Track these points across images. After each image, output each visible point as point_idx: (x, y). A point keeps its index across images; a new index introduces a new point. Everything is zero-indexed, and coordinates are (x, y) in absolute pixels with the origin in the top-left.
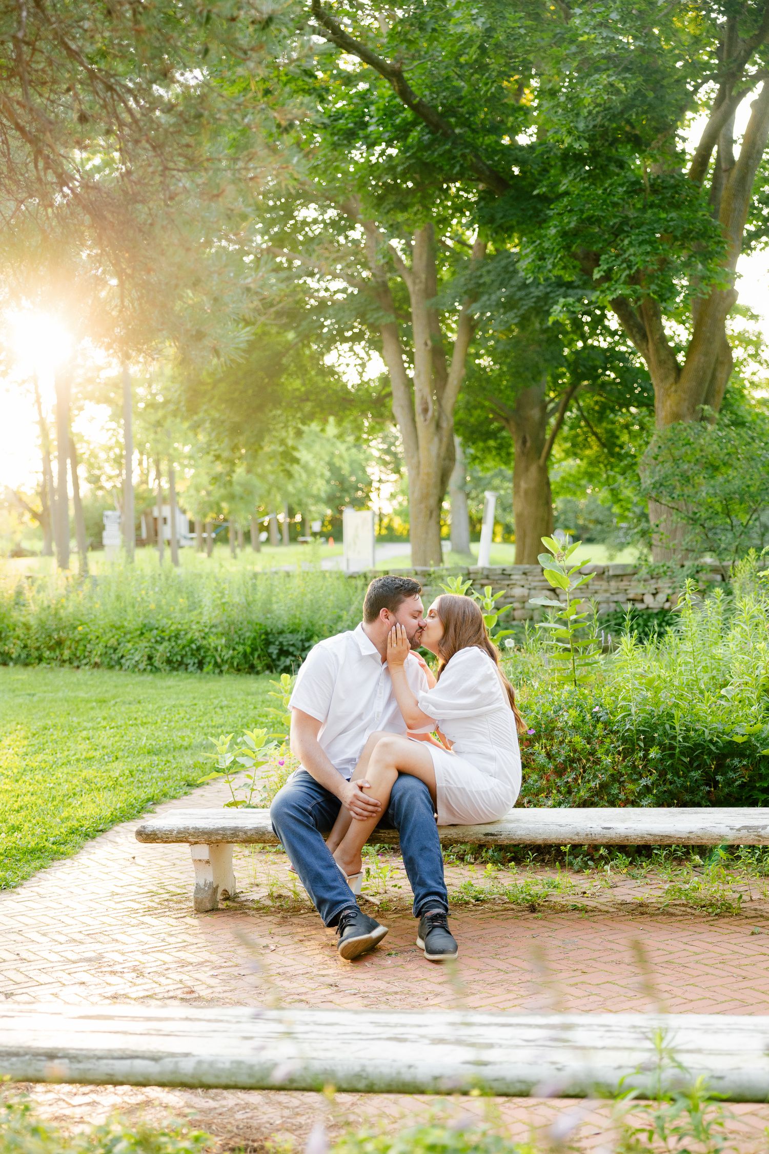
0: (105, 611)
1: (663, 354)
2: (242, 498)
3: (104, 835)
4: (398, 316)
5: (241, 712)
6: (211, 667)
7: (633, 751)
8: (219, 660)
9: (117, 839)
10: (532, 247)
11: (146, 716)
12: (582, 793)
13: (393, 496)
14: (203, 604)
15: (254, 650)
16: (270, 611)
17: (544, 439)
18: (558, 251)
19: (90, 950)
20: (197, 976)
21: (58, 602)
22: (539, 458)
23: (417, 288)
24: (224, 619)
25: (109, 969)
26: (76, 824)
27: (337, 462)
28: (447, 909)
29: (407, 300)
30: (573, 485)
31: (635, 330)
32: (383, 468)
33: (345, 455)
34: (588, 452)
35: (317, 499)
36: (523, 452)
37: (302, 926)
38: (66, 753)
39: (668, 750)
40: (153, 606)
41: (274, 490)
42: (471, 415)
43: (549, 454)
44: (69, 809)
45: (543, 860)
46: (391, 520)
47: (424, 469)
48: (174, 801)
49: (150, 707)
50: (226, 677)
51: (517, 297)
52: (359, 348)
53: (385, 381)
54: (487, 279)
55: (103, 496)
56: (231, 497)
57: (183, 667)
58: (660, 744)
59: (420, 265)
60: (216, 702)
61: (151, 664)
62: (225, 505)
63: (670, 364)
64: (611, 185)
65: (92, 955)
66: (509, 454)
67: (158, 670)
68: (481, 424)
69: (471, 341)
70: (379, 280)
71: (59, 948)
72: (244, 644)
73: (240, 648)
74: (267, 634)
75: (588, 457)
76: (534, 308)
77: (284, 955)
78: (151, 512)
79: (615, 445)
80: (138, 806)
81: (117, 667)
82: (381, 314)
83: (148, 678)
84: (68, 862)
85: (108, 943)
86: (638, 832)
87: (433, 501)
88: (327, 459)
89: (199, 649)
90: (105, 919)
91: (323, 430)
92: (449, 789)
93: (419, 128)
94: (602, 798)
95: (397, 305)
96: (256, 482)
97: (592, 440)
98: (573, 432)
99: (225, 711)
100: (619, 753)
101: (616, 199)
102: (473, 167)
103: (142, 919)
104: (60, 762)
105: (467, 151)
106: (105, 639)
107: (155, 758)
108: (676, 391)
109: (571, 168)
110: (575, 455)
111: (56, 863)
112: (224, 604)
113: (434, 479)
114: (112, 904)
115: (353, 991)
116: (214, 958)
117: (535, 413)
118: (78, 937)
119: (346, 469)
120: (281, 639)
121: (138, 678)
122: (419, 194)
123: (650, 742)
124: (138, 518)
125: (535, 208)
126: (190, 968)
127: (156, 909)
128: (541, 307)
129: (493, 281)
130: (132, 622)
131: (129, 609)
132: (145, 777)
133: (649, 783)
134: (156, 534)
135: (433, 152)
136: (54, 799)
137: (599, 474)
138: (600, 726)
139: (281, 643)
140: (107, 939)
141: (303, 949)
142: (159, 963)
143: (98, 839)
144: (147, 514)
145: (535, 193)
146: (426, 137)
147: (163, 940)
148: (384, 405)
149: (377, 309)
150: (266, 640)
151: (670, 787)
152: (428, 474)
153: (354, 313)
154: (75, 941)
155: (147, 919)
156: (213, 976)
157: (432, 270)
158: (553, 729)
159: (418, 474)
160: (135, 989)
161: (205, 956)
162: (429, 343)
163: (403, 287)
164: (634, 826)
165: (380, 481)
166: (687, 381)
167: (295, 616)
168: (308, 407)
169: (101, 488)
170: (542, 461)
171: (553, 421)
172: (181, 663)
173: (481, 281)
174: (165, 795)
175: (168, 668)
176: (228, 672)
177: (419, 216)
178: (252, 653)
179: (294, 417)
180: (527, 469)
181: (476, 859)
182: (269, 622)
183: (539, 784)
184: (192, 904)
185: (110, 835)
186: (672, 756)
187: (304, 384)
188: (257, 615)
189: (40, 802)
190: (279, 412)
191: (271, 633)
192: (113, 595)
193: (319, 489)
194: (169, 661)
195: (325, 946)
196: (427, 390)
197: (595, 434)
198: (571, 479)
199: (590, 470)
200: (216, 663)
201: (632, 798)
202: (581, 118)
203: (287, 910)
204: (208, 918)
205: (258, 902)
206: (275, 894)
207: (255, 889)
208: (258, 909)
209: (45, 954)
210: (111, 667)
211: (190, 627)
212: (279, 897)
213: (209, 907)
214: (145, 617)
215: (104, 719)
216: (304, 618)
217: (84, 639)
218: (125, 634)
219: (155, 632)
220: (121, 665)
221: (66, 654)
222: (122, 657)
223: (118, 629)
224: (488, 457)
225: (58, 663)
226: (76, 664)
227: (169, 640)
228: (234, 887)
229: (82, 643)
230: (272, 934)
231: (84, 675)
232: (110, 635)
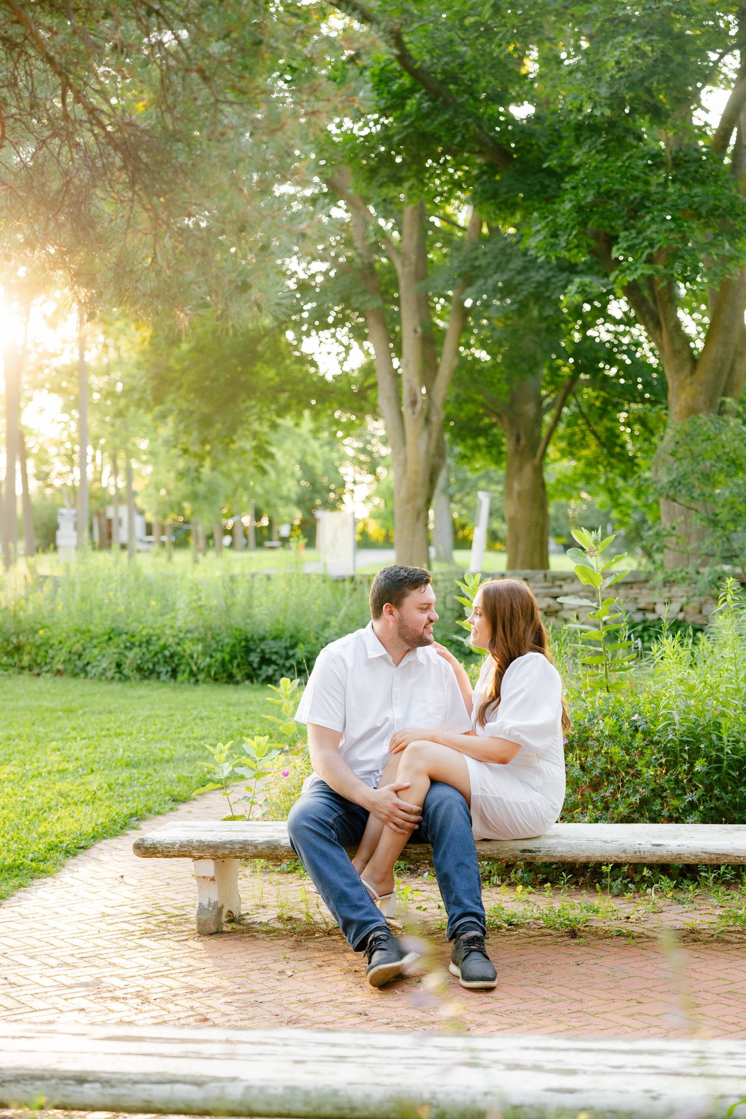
0: (69, 614)
1: (678, 344)
2: (205, 498)
3: (86, 852)
4: (386, 301)
6: (186, 675)
7: (676, 764)
8: (195, 668)
9: (101, 857)
10: (543, 223)
11: (120, 727)
12: (621, 809)
13: (368, 498)
14: (177, 607)
15: (233, 657)
16: (249, 616)
17: (540, 439)
18: (573, 228)
19: (86, 974)
20: (210, 1002)
21: (17, 603)
22: (534, 457)
23: (407, 270)
24: (200, 623)
25: (110, 995)
26: (55, 840)
27: (310, 461)
28: (484, 933)
29: (394, 284)
30: (568, 487)
31: (647, 317)
32: (357, 469)
33: (319, 453)
34: (585, 452)
35: (287, 500)
36: (516, 451)
37: (319, 950)
39: (716, 762)
40: (121, 609)
42: (461, 410)
43: (544, 453)
44: (46, 824)
47: (411, 467)
48: (160, 818)
49: (123, 717)
50: (203, 686)
51: (516, 282)
52: (343, 333)
53: (368, 370)
54: (482, 262)
55: (52, 495)
56: (194, 497)
57: (155, 675)
58: (707, 757)
59: (410, 246)
60: (195, 713)
61: (120, 672)
62: (187, 506)
63: (685, 355)
64: (630, 157)
65: (89, 979)
66: (500, 453)
67: (127, 678)
69: (465, 329)
70: (366, 261)
71: (51, 972)
72: (222, 651)
73: (218, 656)
74: (247, 640)
75: (585, 457)
76: (532, 294)
77: (303, 981)
78: (104, 513)
80: (121, 821)
81: (82, 675)
82: (367, 297)
83: (117, 687)
84: (49, 880)
85: (105, 967)
86: (692, 850)
87: (420, 501)
88: (299, 456)
89: (172, 656)
90: (99, 942)
91: (297, 425)
92: (485, 799)
93: (418, 96)
94: (642, 815)
95: (383, 288)
96: (220, 480)
97: (591, 438)
98: (570, 431)
100: (661, 765)
101: (636, 172)
102: (475, 138)
103: (139, 941)
106: (68, 644)
107: (135, 771)
108: (691, 384)
109: (586, 139)
110: (572, 455)
111: (36, 882)
112: (200, 607)
113: (423, 477)
114: (103, 926)
115: (385, 1021)
116: (225, 983)
117: (530, 409)
118: (71, 960)
119: (318, 469)
120: (263, 646)
121: (104, 687)
123: (695, 753)
124: (91, 520)
125: (542, 184)
126: (200, 994)
127: (154, 931)
128: (542, 293)
129: (489, 264)
130: (98, 626)
131: (96, 612)
132: (127, 791)
133: (695, 798)
134: (110, 536)
135: (432, 122)
137: (598, 476)
139: (263, 651)
140: (103, 963)
141: (324, 975)
142: (165, 988)
143: (80, 857)
144: (100, 515)
145: (545, 165)
146: (425, 106)
147: (166, 964)
149: (364, 292)
150: (246, 647)
151: (718, 803)
152: (415, 472)
153: (338, 296)
154: (67, 964)
155: (145, 942)
156: (227, 1003)
157: (423, 249)
158: (586, 739)
159: (405, 471)
160: (141, 1016)
161: (214, 981)
162: (419, 330)
163: (391, 269)
164: (687, 843)
165: (354, 482)
166: (704, 374)
167: (278, 621)
168: (283, 398)
169: (50, 486)
170: (536, 461)
172: (152, 672)
173: (476, 264)
174: (149, 811)
175: (138, 676)
176: (205, 681)
178: (231, 661)
179: (269, 409)
180: (520, 469)
182: (249, 628)
183: (573, 798)
184: (194, 926)
185: (93, 852)
186: (719, 770)
187: (279, 374)
188: (237, 619)
190: (252, 403)
191: (252, 638)
193: (289, 490)
194: (139, 669)
195: (347, 972)
196: (415, 381)
197: (594, 433)
198: (566, 481)
199: (588, 471)
200: (191, 671)
201: (675, 815)
202: (603, 83)
203: (301, 934)
204: (213, 941)
205: (267, 924)
206: (285, 917)
207: (261, 910)
208: (267, 932)
209: (36, 978)
210: (75, 675)
211: (163, 632)
212: (290, 919)
213: (213, 928)
214: (113, 621)
215: (74, 729)
216: (289, 623)
217: (46, 644)
218: (91, 639)
219: (124, 637)
220: (86, 673)
221: (26, 660)
222: (88, 664)
223: (83, 633)
224: (478, 456)
225: (16, 670)
226: (36, 671)
227: (140, 646)
228: (239, 908)
229: (43, 648)
230: (287, 960)
231: (45, 683)
232: (74, 639)
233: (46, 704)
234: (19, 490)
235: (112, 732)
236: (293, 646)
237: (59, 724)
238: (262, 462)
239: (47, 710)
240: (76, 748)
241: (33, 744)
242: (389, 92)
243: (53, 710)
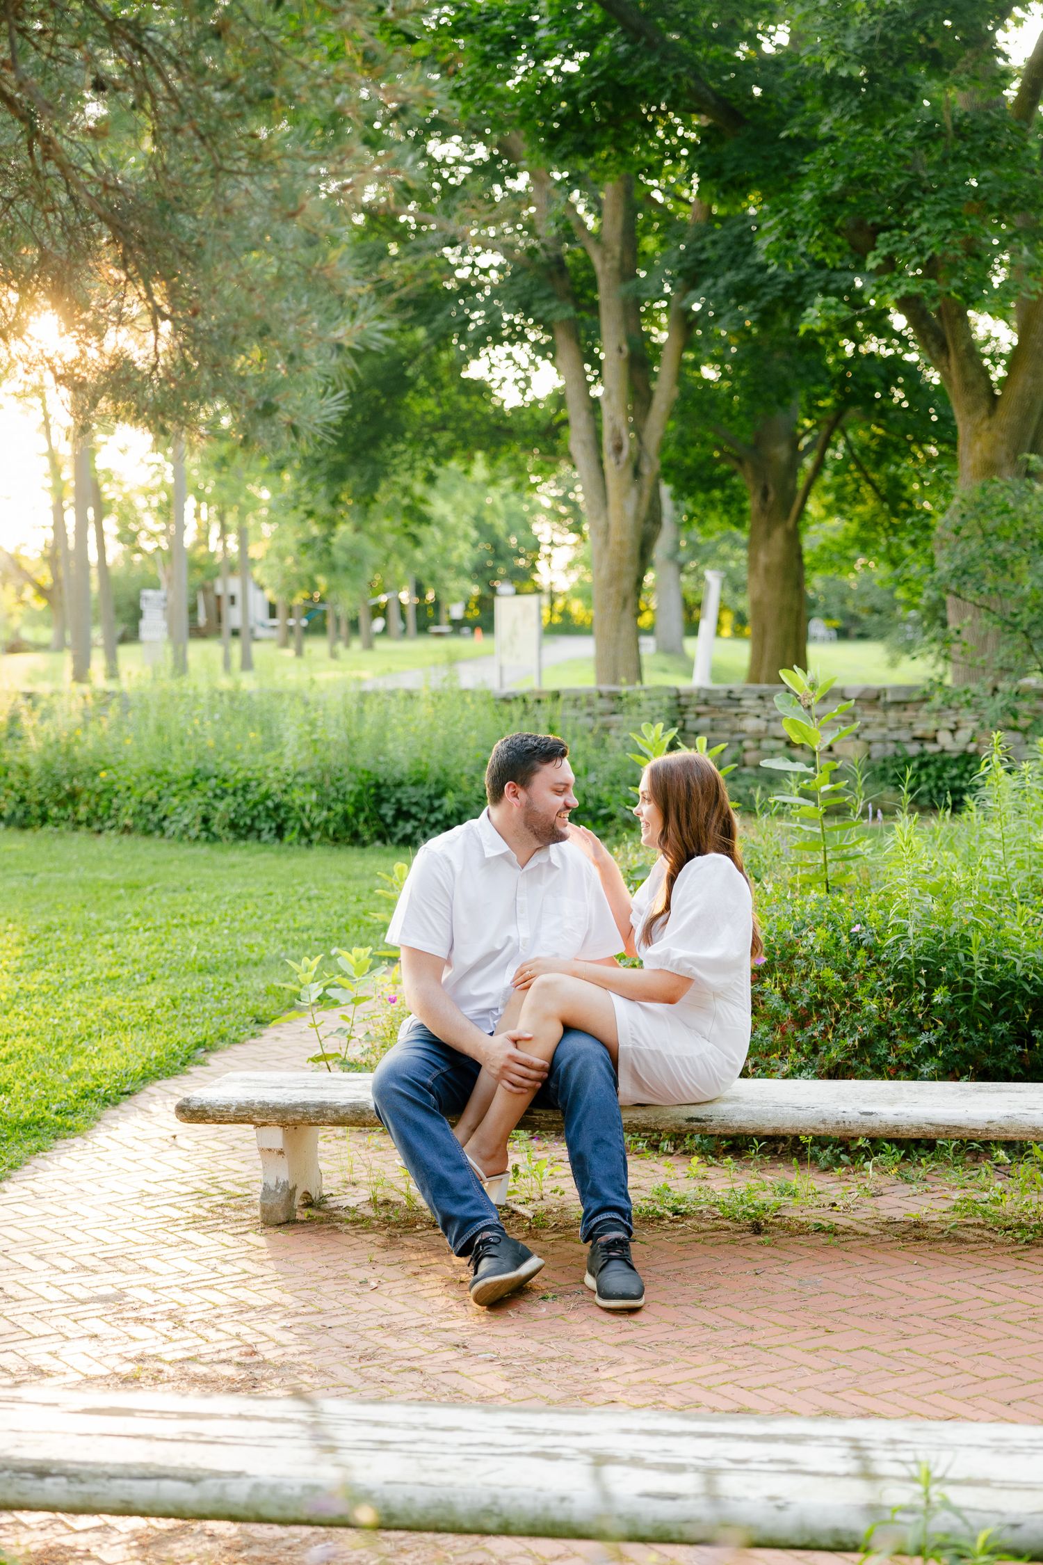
0: (140, 750)
1: (972, 374)
2: (346, 569)
3: (132, 1099)
4: (579, 308)
5: (337, 907)
6: (295, 834)
8: (307, 825)
9: (151, 1107)
10: (776, 219)
12: (833, 1054)
13: (571, 566)
14: (284, 740)
15: (359, 810)
16: (382, 752)
17: (795, 491)
18: (815, 226)
19: (107, 1283)
20: (262, 1327)
21: (71, 735)
22: (787, 517)
23: (608, 266)
24: (315, 763)
25: (134, 1314)
26: (91, 1083)
27: (489, 518)
28: (630, 1232)
29: (592, 283)
30: (837, 557)
31: (930, 338)
32: (556, 525)
33: (501, 507)
34: (860, 509)
35: (460, 572)
36: (763, 510)
37: (418, 1250)
38: (79, 970)
40: (210, 742)
41: (395, 557)
42: (686, 454)
43: (802, 511)
44: (81, 1059)
45: (775, 1151)
46: (567, 603)
47: (615, 536)
48: (236, 1047)
50: (317, 849)
52: (522, 352)
53: (559, 400)
54: (711, 254)
56: (332, 569)
57: (254, 835)
59: (613, 234)
60: (301, 890)
61: (207, 830)
62: (321, 580)
63: (982, 389)
65: (110, 1291)
66: (742, 512)
67: (216, 837)
68: (701, 466)
69: (688, 343)
70: (552, 254)
71: (62, 1279)
72: (344, 801)
73: (339, 808)
74: (378, 786)
75: (859, 515)
77: (390, 1297)
78: (212, 587)
79: (901, 499)
80: (182, 1056)
81: (158, 834)
82: (554, 304)
83: (202, 850)
84: (78, 1142)
85: (133, 1272)
86: (913, 1120)
87: (627, 583)
88: (473, 511)
89: (277, 807)
90: (130, 1235)
91: (466, 472)
92: (637, 1052)
93: (611, 36)
95: (578, 289)
96: (368, 545)
97: (866, 490)
98: (839, 479)
99: (315, 905)
100: (889, 994)
102: (691, 93)
103: (184, 1235)
104: (70, 983)
105: (683, 70)
106: (138, 791)
107: (210, 978)
110: (841, 512)
111: (60, 1144)
112: (315, 741)
113: (631, 551)
114: (140, 1210)
115: (489, 1356)
116: (288, 1299)
117: (781, 452)
118: (90, 1262)
119: (500, 526)
120: (399, 795)
121: (186, 850)
122: (611, 131)
123: (935, 977)
124: (193, 596)
126: (253, 1314)
127: (205, 1219)
129: (721, 257)
130: (179, 768)
131: (175, 747)
132: (193, 1009)
133: (932, 1040)
134: (219, 618)
135: (632, 71)
136: (59, 1041)
137: (876, 541)
138: (862, 953)
139: (399, 801)
140: (132, 1266)
141: (418, 1287)
142: (207, 1306)
143: (123, 1106)
144: (206, 590)
145: (783, 134)
146: (622, 49)
147: (214, 1269)
148: (557, 436)
149: (549, 298)
150: (377, 795)
152: (621, 543)
153: (515, 303)
154: (85, 1268)
155: (191, 1235)
156: (285, 1328)
157: (631, 237)
158: (792, 957)
159: (606, 542)
160: (170, 1347)
161: (273, 1296)
162: (626, 348)
163: (588, 266)
164: (908, 1110)
165: (552, 544)
166: (1006, 415)
167: (420, 761)
168: (444, 438)
170: (790, 523)
171: (808, 462)
172: (250, 829)
173: (703, 256)
174: (222, 1038)
175: (231, 836)
176: (320, 843)
177: (611, 164)
178: (356, 815)
179: (424, 455)
180: (768, 534)
181: (676, 1148)
182: (381, 768)
184: (258, 1213)
185: (141, 1099)
187: (440, 405)
188: (363, 759)
189: (38, 1047)
190: (401, 447)
191: (384, 785)
192: (151, 723)
193: (461, 556)
194: (233, 826)
195: (450, 1283)
196: (620, 419)
197: (870, 482)
198: (835, 548)
199: (863, 534)
200: (302, 828)
201: (906, 1062)
203: (397, 1225)
204: (281, 1235)
205: (354, 1211)
206: (380, 1199)
207: (351, 1189)
208: (354, 1222)
209: (41, 1289)
210: (148, 833)
211: (266, 777)
212: (386, 1202)
213: (282, 1218)
214: (200, 758)
215: (137, 915)
216: (433, 764)
217: (109, 790)
218: (169, 784)
219: (213, 782)
220: (163, 831)
221: (83, 812)
222: (165, 818)
223: (159, 776)
224: (712, 515)
225: (70, 824)
226: (96, 826)
227: (234, 794)
228: (319, 1187)
229: (105, 796)
230: (373, 1263)
231: (108, 844)
232: (146, 785)
233: (105, 876)
234: (93, 556)
235: (187, 921)
236: (440, 795)
237: (119, 907)
238: (413, 528)
239: (105, 885)
240: (137, 945)
241: (80, 937)
242: (572, 30)
243: (112, 887)
